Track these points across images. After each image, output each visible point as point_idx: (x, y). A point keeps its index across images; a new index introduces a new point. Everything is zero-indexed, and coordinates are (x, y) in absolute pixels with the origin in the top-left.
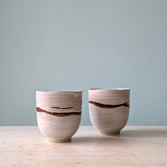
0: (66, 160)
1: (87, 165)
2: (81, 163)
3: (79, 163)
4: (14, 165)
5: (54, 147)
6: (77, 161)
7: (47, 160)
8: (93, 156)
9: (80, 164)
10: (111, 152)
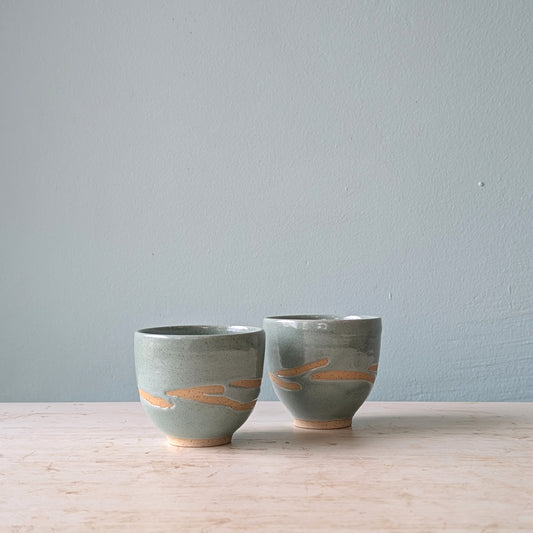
0: (182, 511)
1: (245, 528)
2: (229, 520)
3: (222, 522)
4: (16, 527)
5: (155, 471)
6: (217, 514)
7: (124, 513)
8: (273, 498)
9: (225, 525)
10: (332, 486)
